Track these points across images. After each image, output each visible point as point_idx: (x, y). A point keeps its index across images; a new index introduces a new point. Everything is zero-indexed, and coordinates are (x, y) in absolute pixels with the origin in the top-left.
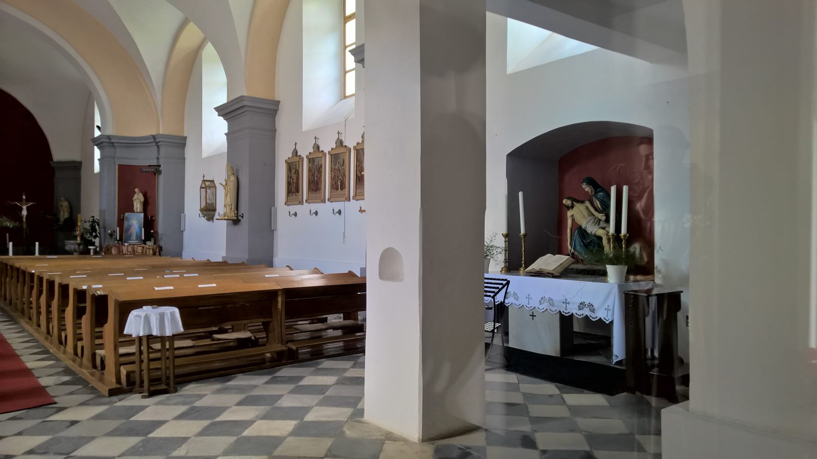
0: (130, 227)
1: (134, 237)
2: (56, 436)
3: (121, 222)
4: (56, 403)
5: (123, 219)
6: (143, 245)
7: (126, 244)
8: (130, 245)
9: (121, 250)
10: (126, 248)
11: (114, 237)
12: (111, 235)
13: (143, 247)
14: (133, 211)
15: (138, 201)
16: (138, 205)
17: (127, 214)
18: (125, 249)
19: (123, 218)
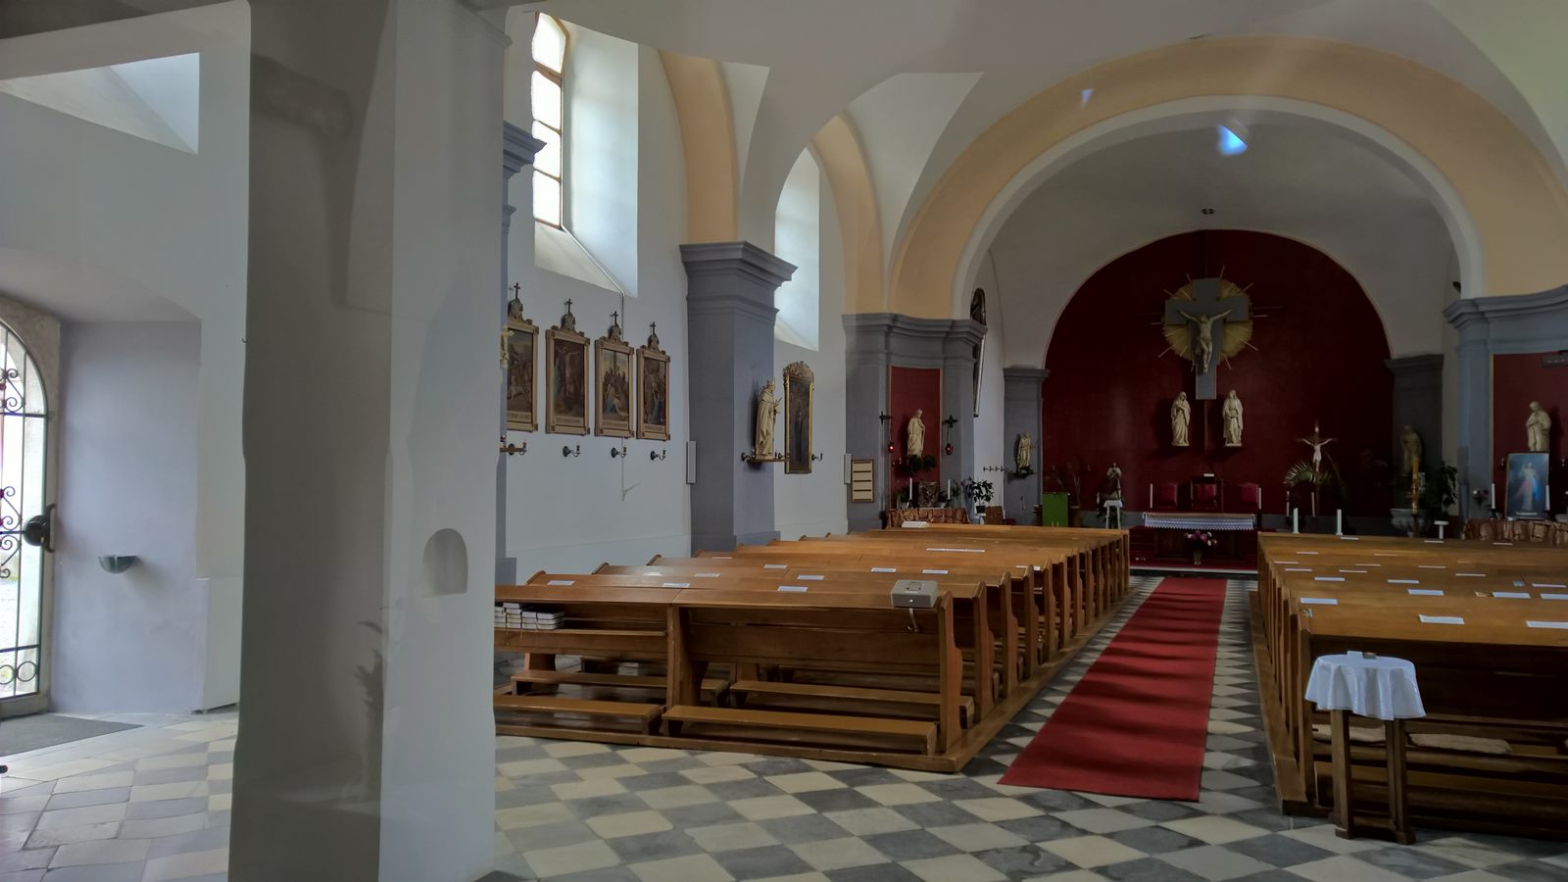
0: (1519, 482)
1: (1528, 503)
2: (1153, 856)
3: (1500, 472)
4: (1197, 801)
5: (1505, 467)
6: (1547, 522)
7: (1510, 519)
8: (1519, 520)
9: (1499, 531)
10: (1509, 526)
11: (1485, 503)
12: (1480, 499)
13: (1548, 526)
14: (1525, 449)
15: (1536, 427)
16: (1536, 438)
17: (1512, 456)
18: (1506, 529)
19: (1505, 463)
